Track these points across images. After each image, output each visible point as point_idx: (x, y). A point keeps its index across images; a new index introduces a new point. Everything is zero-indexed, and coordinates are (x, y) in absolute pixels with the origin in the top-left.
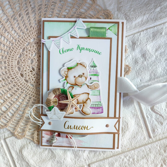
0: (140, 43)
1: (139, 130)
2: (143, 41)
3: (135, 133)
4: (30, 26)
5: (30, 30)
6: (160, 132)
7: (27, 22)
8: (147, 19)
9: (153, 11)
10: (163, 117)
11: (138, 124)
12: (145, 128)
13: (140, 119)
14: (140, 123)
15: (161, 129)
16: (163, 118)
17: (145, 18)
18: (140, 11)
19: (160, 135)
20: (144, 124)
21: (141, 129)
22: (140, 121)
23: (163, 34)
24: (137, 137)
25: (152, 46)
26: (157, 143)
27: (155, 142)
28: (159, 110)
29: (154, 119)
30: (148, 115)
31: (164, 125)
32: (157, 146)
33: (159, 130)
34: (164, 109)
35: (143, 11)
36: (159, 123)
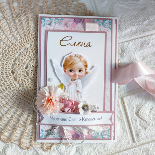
0: (129, 51)
1: (124, 134)
2: (132, 50)
3: (120, 137)
4: (29, 32)
5: (28, 36)
6: (143, 136)
7: (25, 28)
8: (136, 30)
9: (142, 23)
10: (146, 122)
11: (123, 128)
12: (130, 132)
13: (125, 123)
14: (125, 127)
15: (145, 134)
16: (147, 124)
17: (134, 29)
18: (130, 22)
19: (143, 139)
20: (129, 129)
21: (126, 133)
22: (125, 125)
23: (150, 44)
24: (122, 141)
25: (140, 55)
26: (140, 147)
27: (139, 146)
28: (143, 116)
29: (138, 124)
30: (133, 119)
31: (147, 130)
32: (140, 150)
33: (143, 134)
34: (148, 114)
35: (132, 23)
36: (143, 128)
